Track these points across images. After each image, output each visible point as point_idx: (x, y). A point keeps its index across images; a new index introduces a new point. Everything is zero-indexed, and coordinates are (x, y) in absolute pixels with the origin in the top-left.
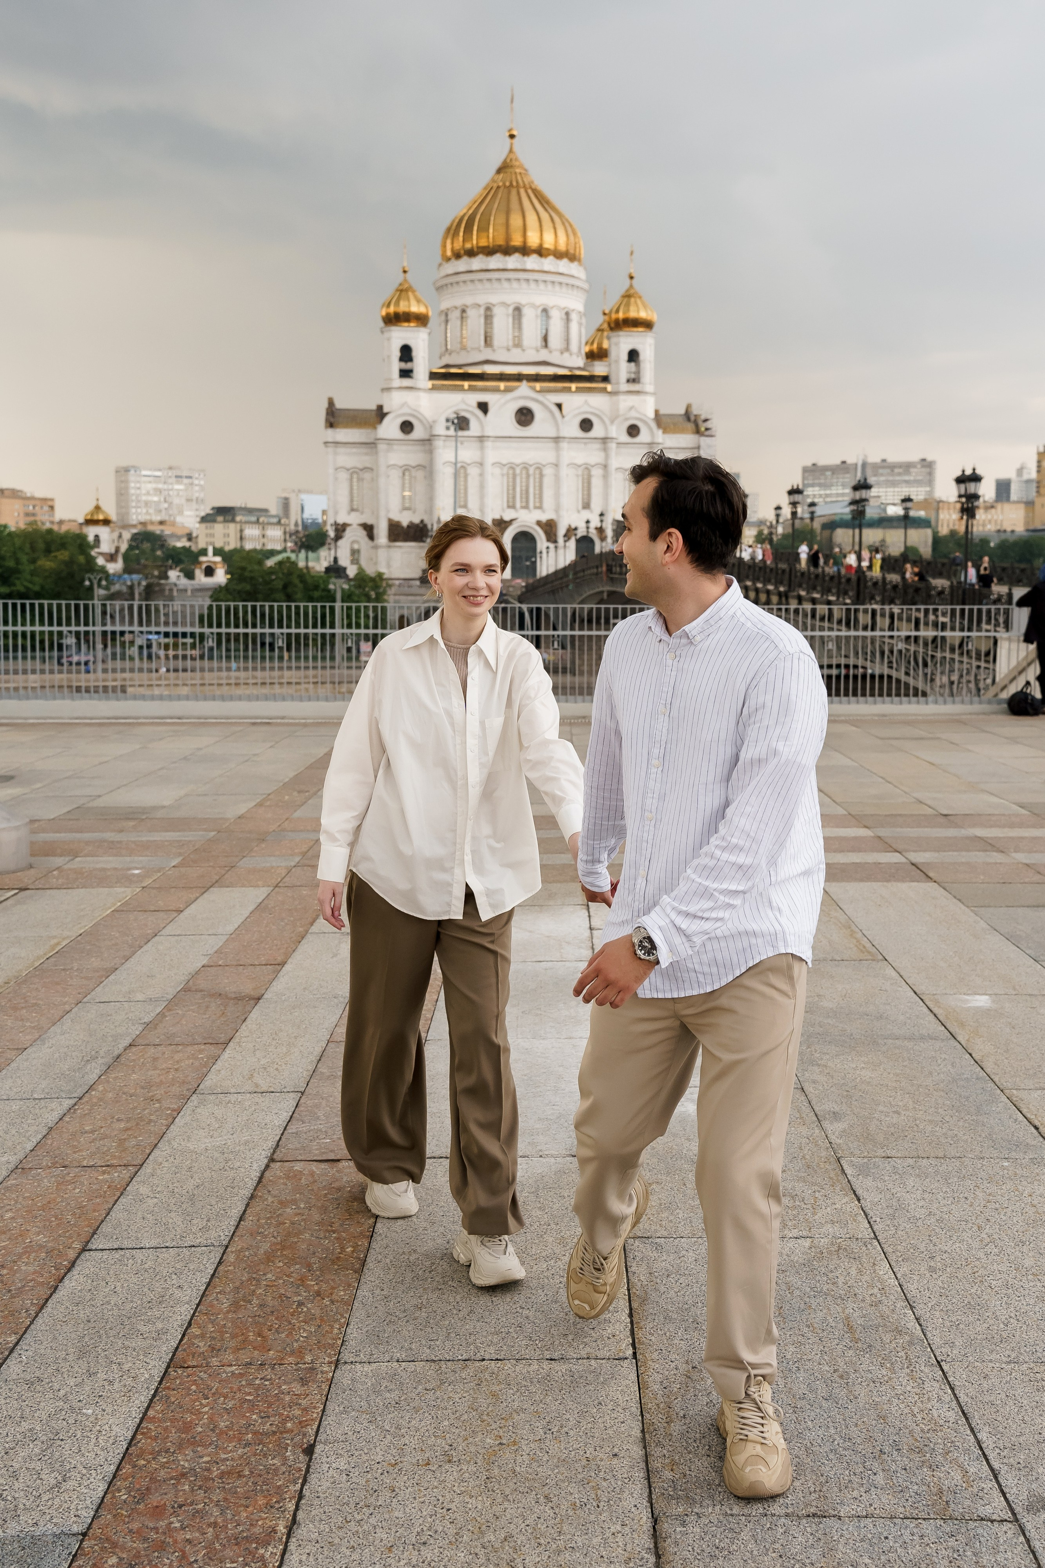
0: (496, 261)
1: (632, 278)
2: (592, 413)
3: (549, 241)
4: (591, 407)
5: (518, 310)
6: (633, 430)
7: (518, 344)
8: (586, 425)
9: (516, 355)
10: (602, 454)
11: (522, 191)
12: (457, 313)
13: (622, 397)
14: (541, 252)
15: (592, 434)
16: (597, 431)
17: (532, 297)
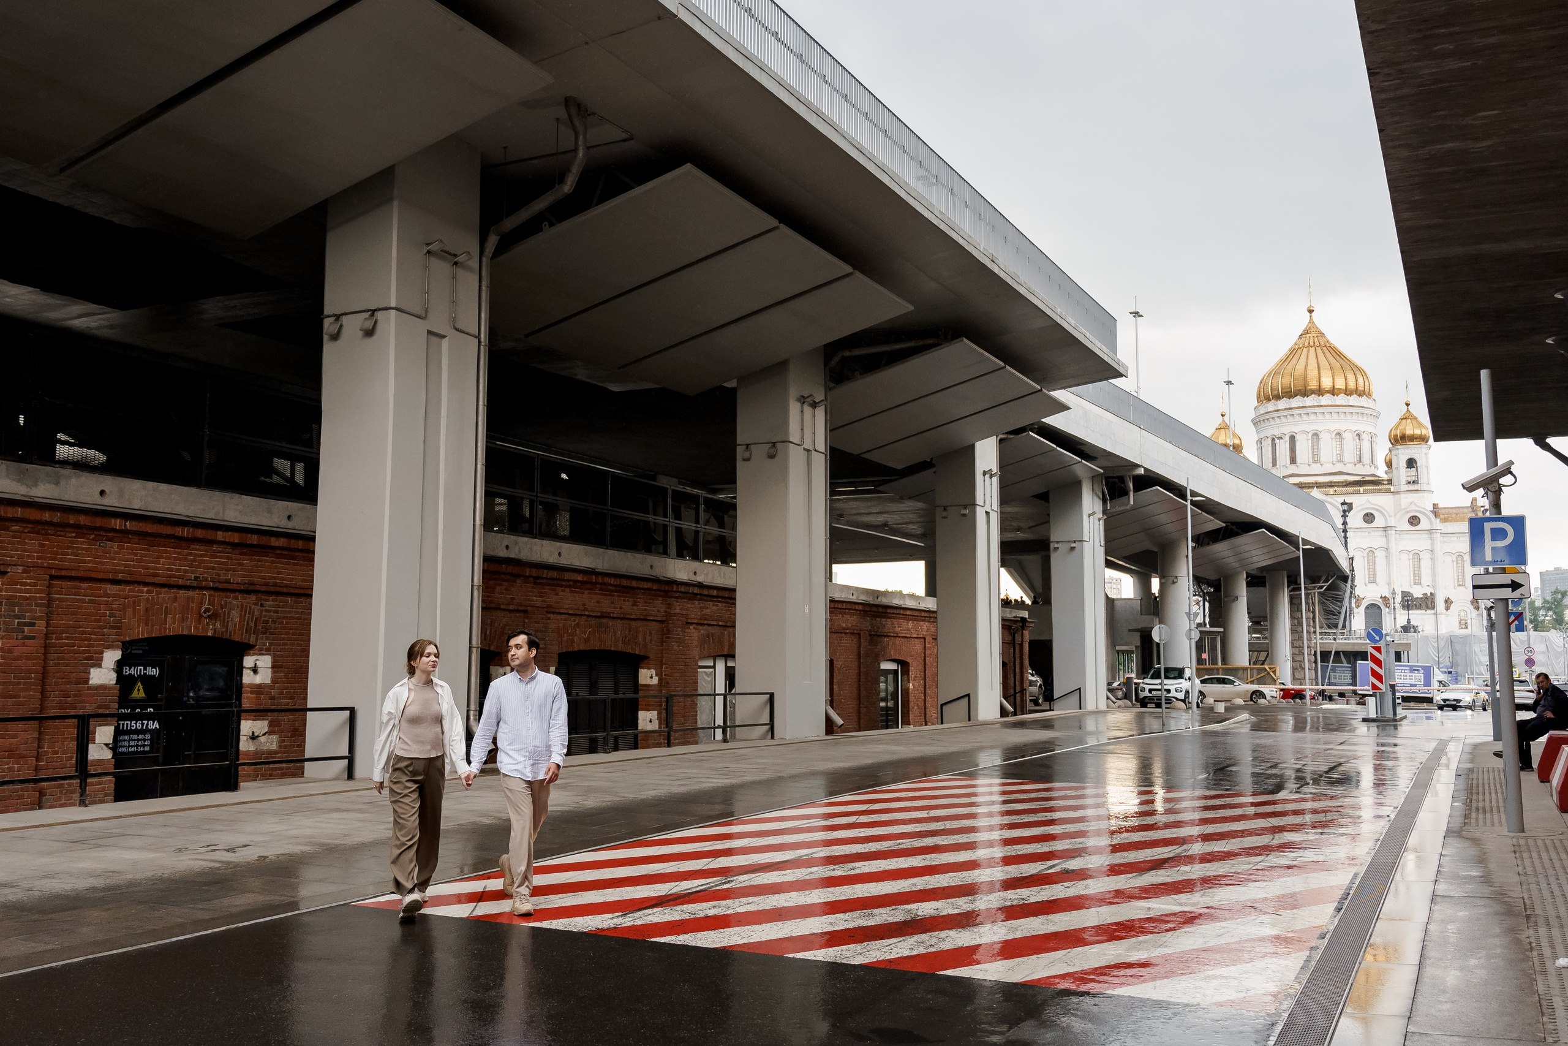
0: (1297, 402)
1: (1408, 405)
2: (1373, 509)
3: (1340, 384)
4: (1372, 504)
5: (1316, 435)
6: (1414, 521)
7: (1316, 458)
8: (1369, 518)
9: (1316, 469)
10: (1384, 539)
11: (1318, 349)
12: (1269, 441)
13: (1402, 495)
14: (1333, 392)
15: (1373, 525)
16: (1379, 522)
17: (1327, 425)
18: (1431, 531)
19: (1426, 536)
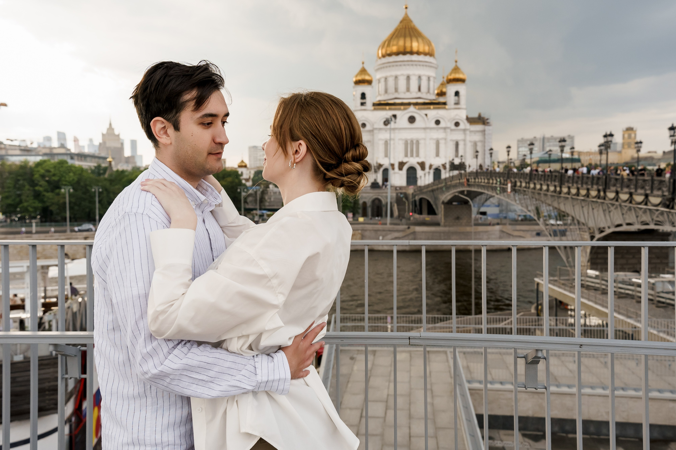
1: (456, 62)
2: (440, 118)
3: (421, 49)
4: (439, 115)
6: (457, 124)
7: (408, 90)
8: (437, 122)
9: (408, 95)
10: (444, 134)
11: (410, 29)
12: (384, 80)
13: (452, 111)
14: (418, 53)
15: (440, 126)
16: (442, 124)
17: (414, 72)
18: (465, 130)
19: (462, 132)
